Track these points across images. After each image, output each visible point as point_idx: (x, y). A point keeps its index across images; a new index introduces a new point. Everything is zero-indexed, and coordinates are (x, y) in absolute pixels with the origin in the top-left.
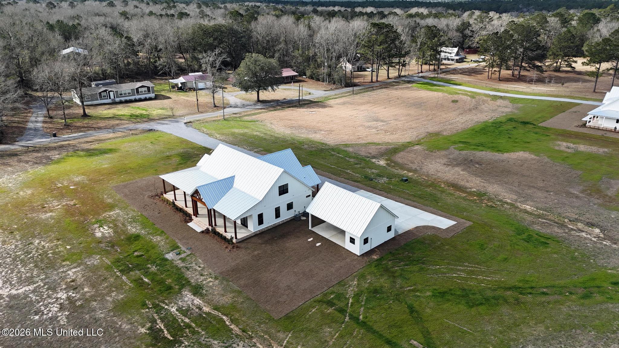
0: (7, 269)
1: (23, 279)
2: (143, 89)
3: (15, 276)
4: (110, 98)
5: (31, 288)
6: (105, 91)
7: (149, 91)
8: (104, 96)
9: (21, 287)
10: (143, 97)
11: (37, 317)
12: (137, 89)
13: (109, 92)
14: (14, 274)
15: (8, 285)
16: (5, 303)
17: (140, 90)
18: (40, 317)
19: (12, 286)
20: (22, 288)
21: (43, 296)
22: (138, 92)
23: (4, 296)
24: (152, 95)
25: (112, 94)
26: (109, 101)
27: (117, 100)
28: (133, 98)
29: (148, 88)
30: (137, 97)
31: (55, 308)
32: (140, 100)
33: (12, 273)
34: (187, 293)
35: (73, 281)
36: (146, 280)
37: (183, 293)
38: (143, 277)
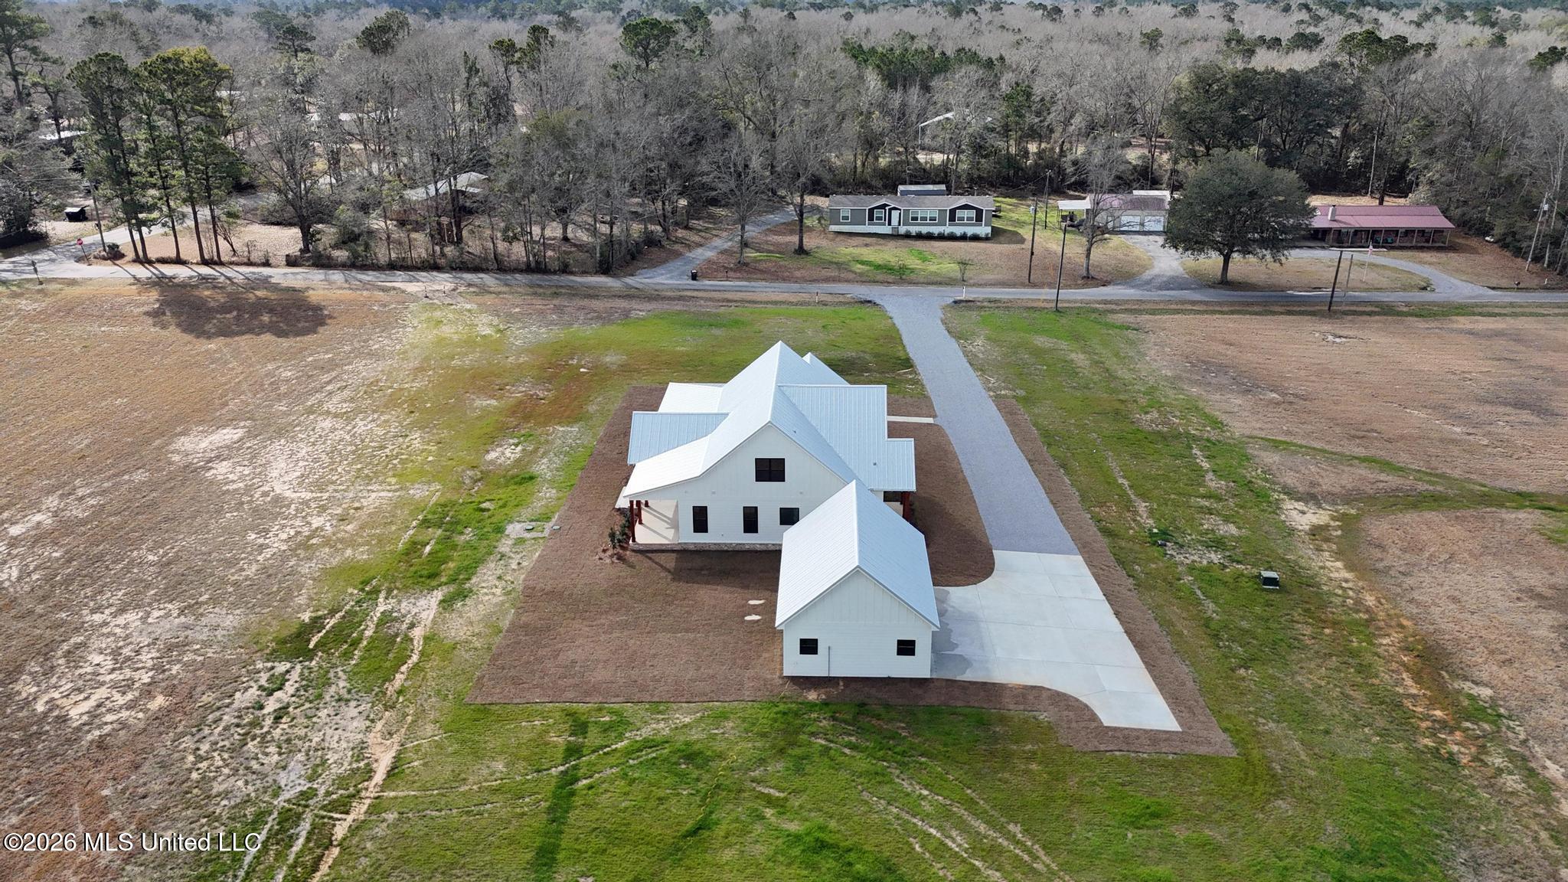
2: (966, 213)
4: (890, 224)
6: (883, 206)
7: (979, 218)
8: (879, 218)
10: (958, 231)
12: (953, 212)
13: (890, 210)
17: (959, 214)
22: (952, 218)
24: (984, 230)
25: (895, 214)
26: (886, 230)
27: (903, 230)
28: (936, 230)
29: (979, 212)
30: (947, 229)
32: (952, 238)
34: (439, 595)
35: (357, 509)
36: (428, 549)
37: (435, 592)
38: (432, 542)
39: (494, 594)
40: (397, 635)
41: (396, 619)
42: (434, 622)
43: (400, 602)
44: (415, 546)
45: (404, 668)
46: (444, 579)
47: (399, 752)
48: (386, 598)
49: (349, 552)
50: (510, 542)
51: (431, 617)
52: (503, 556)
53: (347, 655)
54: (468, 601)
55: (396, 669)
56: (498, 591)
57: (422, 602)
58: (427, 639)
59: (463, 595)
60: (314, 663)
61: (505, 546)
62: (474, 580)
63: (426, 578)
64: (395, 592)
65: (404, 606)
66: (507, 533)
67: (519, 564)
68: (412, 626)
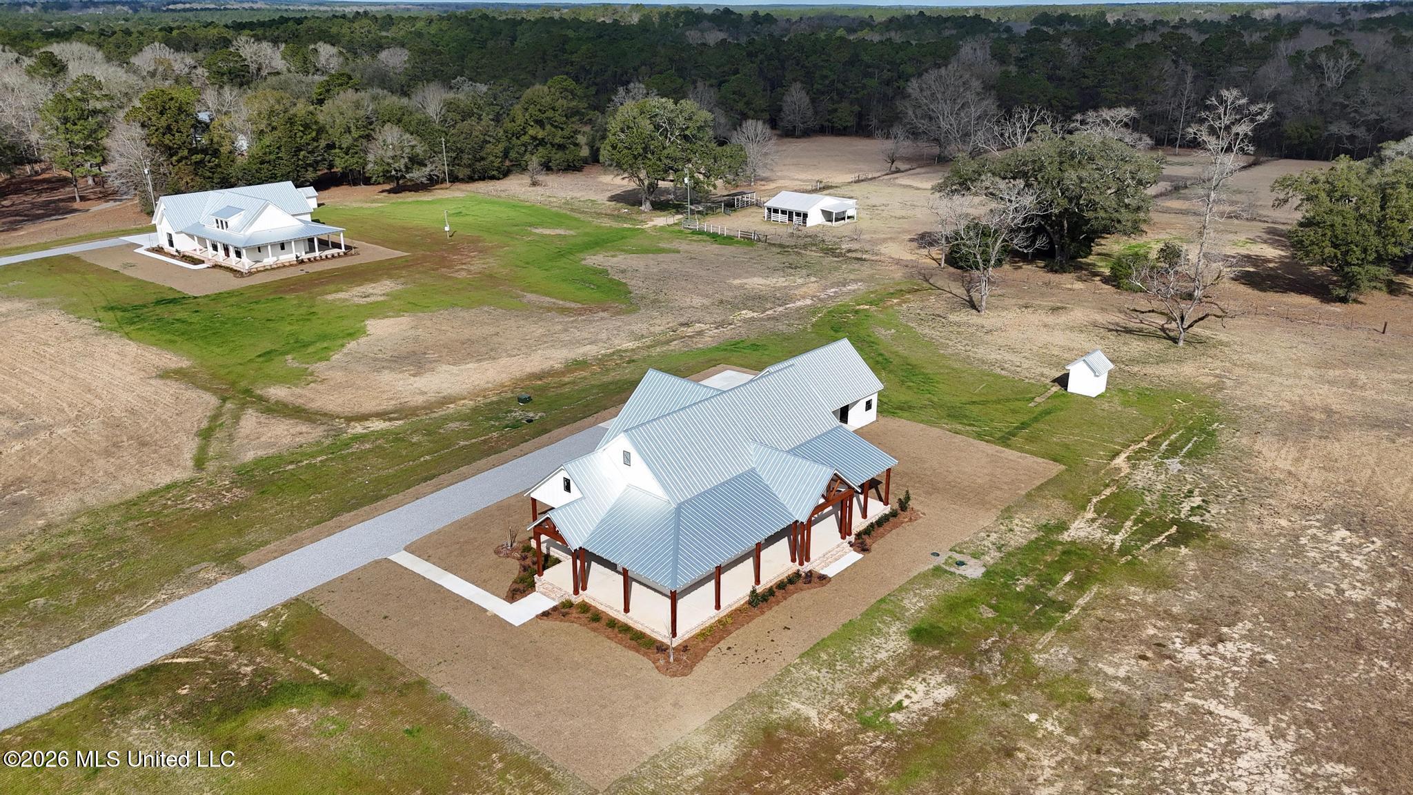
0: (1195, 779)
1: (1199, 732)
3: (1204, 750)
5: (1212, 705)
9: (1223, 720)
11: (1269, 657)
14: (1199, 756)
15: (1240, 742)
16: (1283, 717)
18: (1265, 654)
19: (1235, 736)
20: (1226, 717)
21: (1217, 677)
23: (1270, 728)
31: (1228, 649)
33: (1200, 763)
34: (1065, 537)
35: (1144, 658)
36: (1067, 578)
37: (1069, 539)
38: (1061, 584)
39: (1021, 521)
40: (1106, 517)
41: (1106, 527)
42: (1075, 518)
43: (1102, 538)
44: (1080, 584)
45: (1104, 497)
46: (1060, 548)
47: (1111, 460)
48: (1113, 544)
49: (1150, 599)
50: (987, 558)
51: (1077, 522)
52: (999, 549)
53: (1145, 513)
54: (1044, 522)
55: (1108, 499)
56: (1016, 521)
57: (1082, 534)
58: (1084, 508)
59: (1047, 528)
60: (1171, 516)
61: (992, 557)
62: (1033, 537)
63: (1074, 552)
64: (1105, 547)
65: (1098, 534)
66: (983, 570)
67: (988, 536)
68: (1093, 520)
